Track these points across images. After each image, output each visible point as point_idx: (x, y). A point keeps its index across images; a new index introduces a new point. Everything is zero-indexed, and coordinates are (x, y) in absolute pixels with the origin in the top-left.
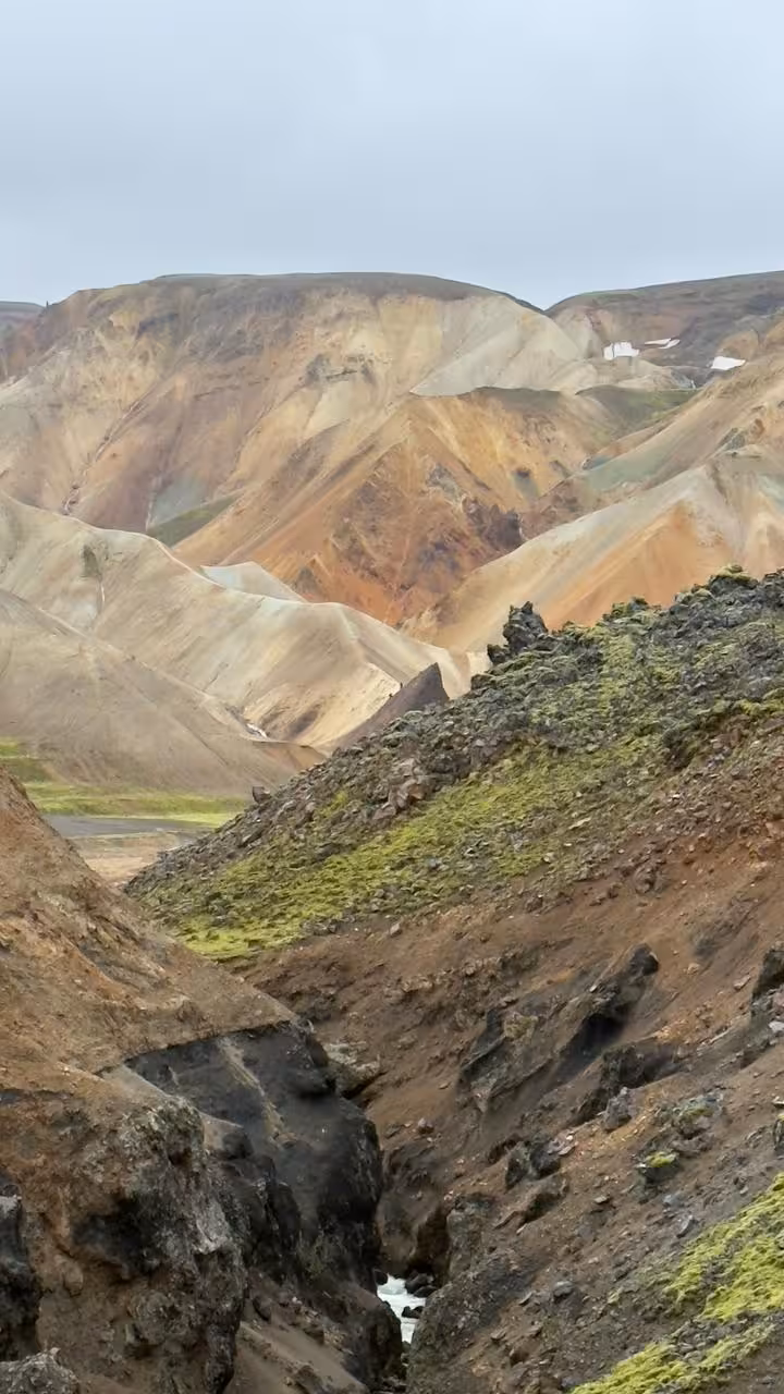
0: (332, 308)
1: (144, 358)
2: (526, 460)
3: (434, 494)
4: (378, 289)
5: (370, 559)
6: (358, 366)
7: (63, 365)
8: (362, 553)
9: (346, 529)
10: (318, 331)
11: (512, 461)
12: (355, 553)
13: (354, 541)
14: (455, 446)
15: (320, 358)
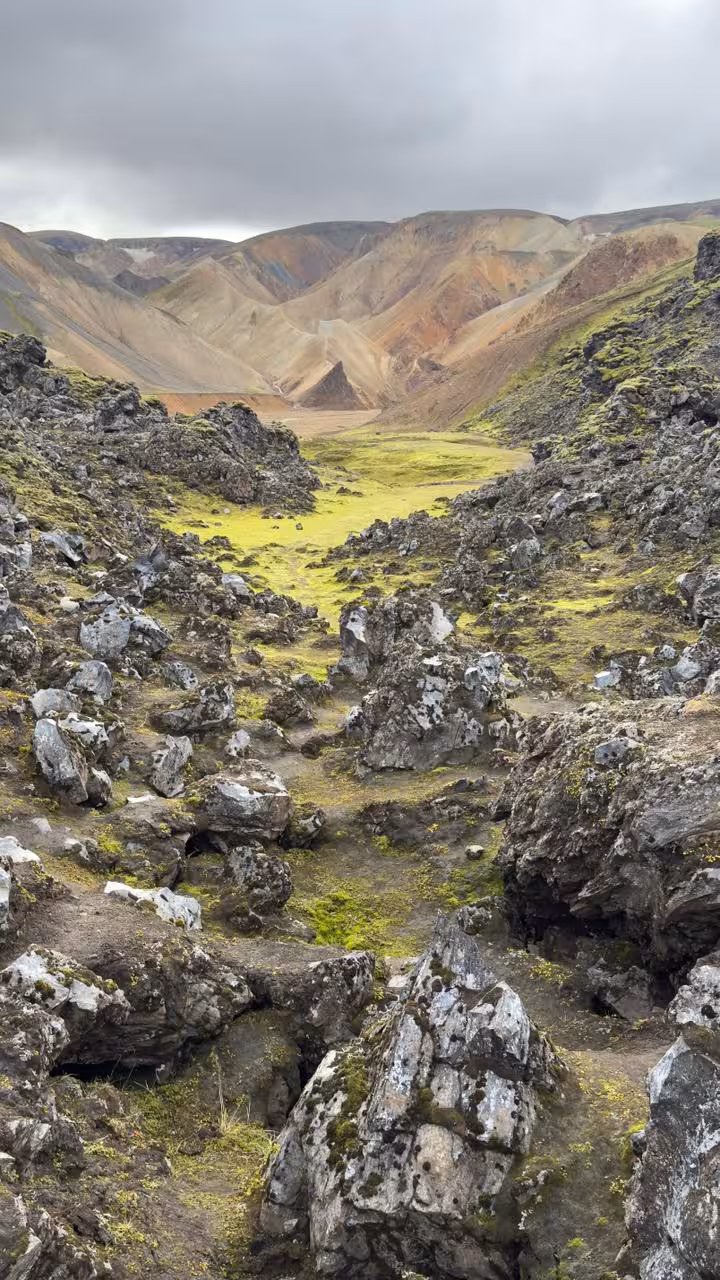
0: (486, 221)
1: (416, 243)
2: (514, 279)
3: (473, 293)
4: (503, 215)
5: (443, 319)
6: (489, 245)
7: (387, 247)
8: (440, 316)
9: (435, 307)
10: (478, 232)
11: (508, 280)
12: (437, 317)
13: (437, 312)
14: (486, 273)
15: (477, 242)
